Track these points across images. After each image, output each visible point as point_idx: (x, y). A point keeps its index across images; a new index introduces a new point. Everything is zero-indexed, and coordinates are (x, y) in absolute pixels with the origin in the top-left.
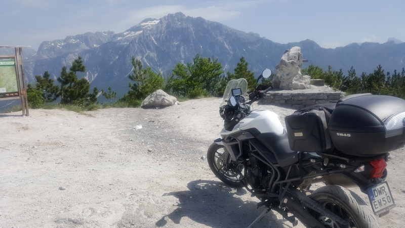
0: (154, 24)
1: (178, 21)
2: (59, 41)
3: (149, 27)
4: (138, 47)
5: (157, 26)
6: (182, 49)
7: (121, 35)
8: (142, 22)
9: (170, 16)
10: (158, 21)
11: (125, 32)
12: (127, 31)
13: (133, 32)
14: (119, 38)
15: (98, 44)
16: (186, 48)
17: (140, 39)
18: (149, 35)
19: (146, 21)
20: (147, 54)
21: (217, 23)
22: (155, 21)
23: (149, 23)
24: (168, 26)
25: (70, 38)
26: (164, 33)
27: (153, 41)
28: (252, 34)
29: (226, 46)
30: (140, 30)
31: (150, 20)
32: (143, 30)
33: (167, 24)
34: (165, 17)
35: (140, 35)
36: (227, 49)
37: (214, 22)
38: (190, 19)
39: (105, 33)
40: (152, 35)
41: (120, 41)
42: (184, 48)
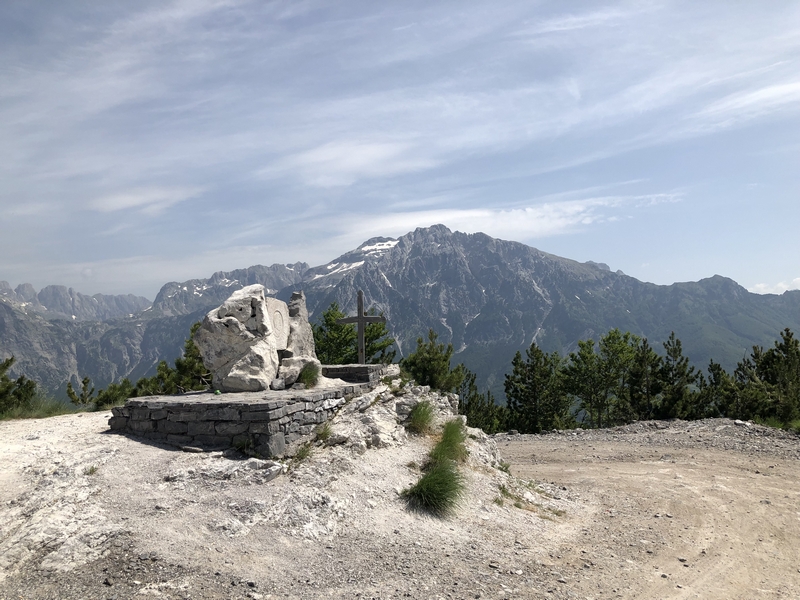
0: (388, 247)
1: (436, 241)
2: (199, 283)
3: (378, 254)
4: (353, 294)
5: (393, 252)
6: (442, 295)
7: (321, 270)
8: (364, 245)
9: (420, 232)
10: (396, 243)
11: (330, 264)
12: (334, 262)
13: (345, 265)
14: (317, 276)
15: (275, 287)
16: (451, 294)
17: (358, 276)
18: (377, 270)
19: (370, 242)
21: (516, 244)
22: (389, 242)
23: (377, 246)
24: (416, 250)
25: (221, 277)
26: (406, 265)
27: (384, 281)
28: (591, 265)
29: (537, 288)
30: (359, 260)
31: (381, 240)
32: (366, 259)
33: (414, 247)
34: (409, 235)
35: (358, 268)
36: (539, 295)
37: (510, 243)
38: (459, 237)
39: (290, 266)
40: (383, 269)
41: (318, 282)
42: (447, 294)
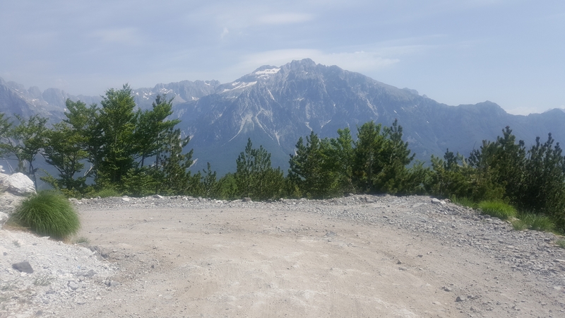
0: (273, 73)
1: (305, 70)
2: (147, 90)
3: (266, 77)
4: (249, 103)
5: (276, 76)
6: (307, 107)
7: (228, 86)
8: (257, 70)
9: (295, 63)
10: (278, 70)
11: (234, 82)
12: (237, 81)
13: (244, 83)
14: (226, 90)
15: (197, 97)
16: (313, 106)
17: (252, 92)
18: (265, 88)
19: (262, 68)
20: (260, 112)
21: (358, 74)
22: (274, 69)
23: (266, 72)
24: (291, 76)
25: (162, 87)
26: (285, 85)
27: (269, 96)
28: (407, 91)
29: (369, 104)
30: (254, 80)
31: (268, 67)
32: (258, 80)
33: (290, 73)
34: (287, 65)
35: (253, 86)
36: (370, 110)
37: (354, 73)
38: (321, 68)
39: (207, 82)
40: (269, 88)
41: (226, 94)
42: (311, 106)
